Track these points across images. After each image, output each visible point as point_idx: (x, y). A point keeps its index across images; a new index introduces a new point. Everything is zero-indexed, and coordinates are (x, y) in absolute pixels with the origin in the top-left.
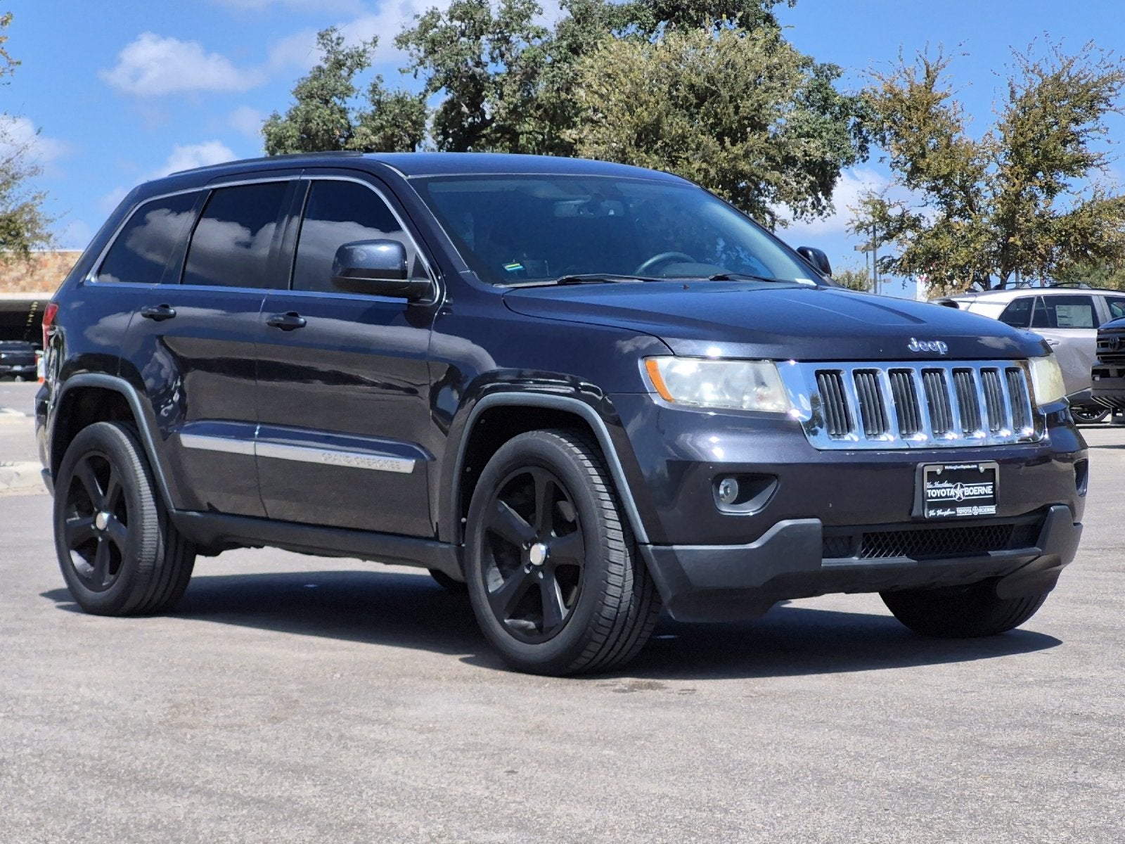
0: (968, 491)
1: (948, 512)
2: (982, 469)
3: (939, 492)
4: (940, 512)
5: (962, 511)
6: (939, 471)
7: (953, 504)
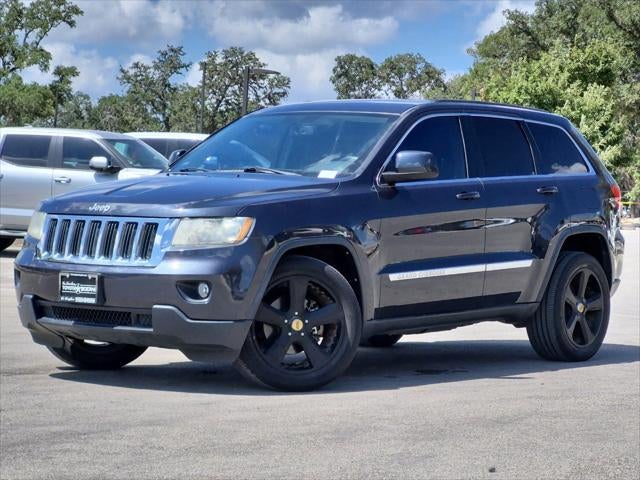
0: (83, 289)
1: (71, 299)
2: (90, 277)
3: (68, 288)
4: (66, 299)
5: (79, 300)
6: (68, 276)
7: (74, 295)
